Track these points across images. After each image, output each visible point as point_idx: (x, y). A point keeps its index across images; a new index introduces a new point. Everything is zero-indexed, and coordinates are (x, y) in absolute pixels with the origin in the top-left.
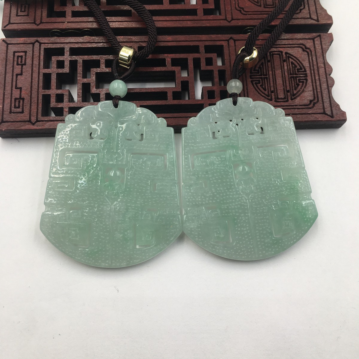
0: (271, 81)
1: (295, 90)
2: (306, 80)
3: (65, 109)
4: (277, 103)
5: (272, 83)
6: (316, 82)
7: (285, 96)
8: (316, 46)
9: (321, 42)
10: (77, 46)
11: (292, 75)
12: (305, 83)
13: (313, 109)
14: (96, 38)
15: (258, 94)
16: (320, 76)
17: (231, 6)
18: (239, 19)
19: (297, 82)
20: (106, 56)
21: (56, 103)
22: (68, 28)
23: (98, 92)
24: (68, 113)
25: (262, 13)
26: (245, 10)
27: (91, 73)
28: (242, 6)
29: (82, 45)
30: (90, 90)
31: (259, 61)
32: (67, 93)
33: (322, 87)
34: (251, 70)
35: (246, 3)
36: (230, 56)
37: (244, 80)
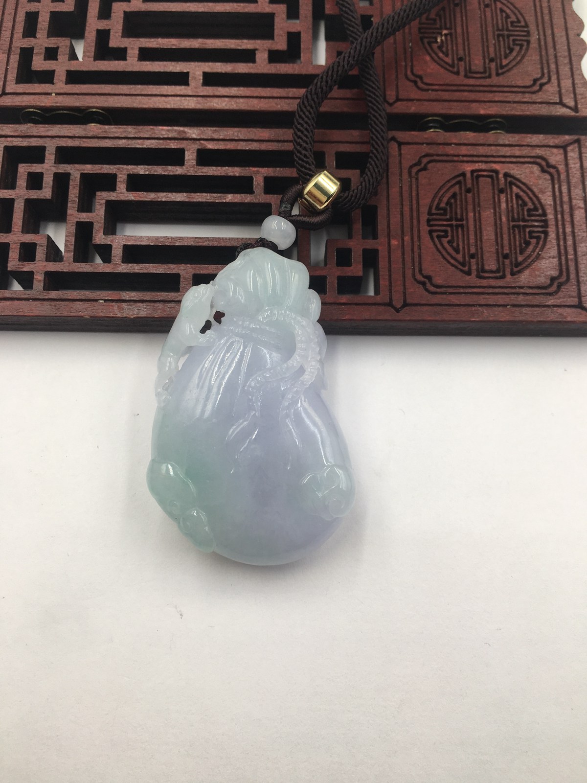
0: (470, 232)
1: (521, 253)
2: (546, 233)
3: (36, 275)
4: (482, 281)
5: (472, 237)
6: (565, 240)
7: (499, 265)
8: (571, 162)
9: (580, 154)
10: (70, 143)
12: (542, 239)
13: (557, 296)
14: (112, 129)
15: (442, 260)
16: (575, 226)
17: (397, 71)
18: (412, 100)
19: (525, 239)
20: (130, 167)
21: (20, 263)
22: (57, 106)
23: (109, 243)
24: (42, 284)
25: (459, 88)
26: (425, 80)
27: (97, 201)
28: (420, 73)
29: (82, 143)
30: (92, 237)
31: (448, 189)
32: (44, 242)
33: (577, 250)
34: (430, 208)
35: (427, 66)
36: (387, 176)
37: (416, 229)
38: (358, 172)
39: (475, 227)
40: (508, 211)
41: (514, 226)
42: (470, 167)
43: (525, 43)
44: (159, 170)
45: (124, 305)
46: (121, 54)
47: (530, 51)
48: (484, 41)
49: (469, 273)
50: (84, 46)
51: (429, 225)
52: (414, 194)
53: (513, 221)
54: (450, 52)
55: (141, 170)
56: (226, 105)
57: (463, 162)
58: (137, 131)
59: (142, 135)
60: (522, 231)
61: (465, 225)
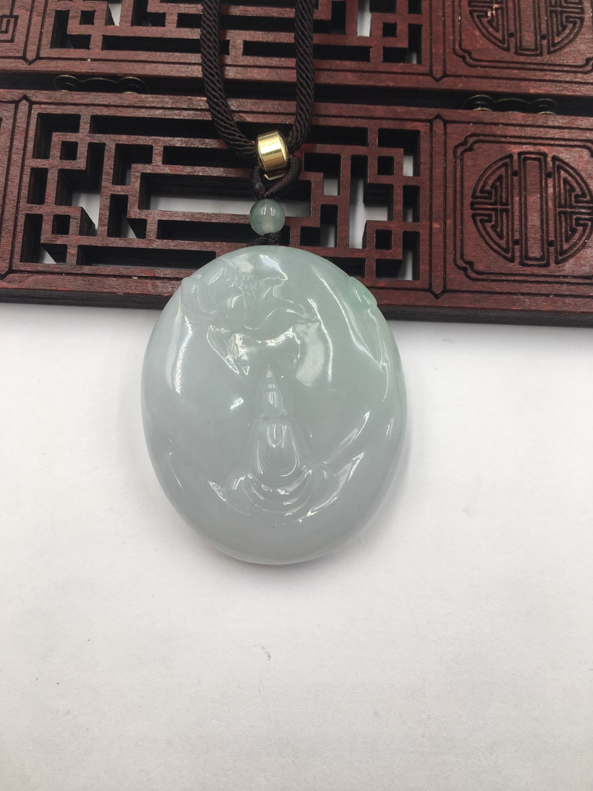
0: (515, 217)
1: (567, 241)
2: (592, 221)
3: (69, 249)
4: (525, 268)
5: (517, 222)
7: (543, 253)
10: (106, 112)
11: (562, 208)
12: (588, 227)
14: (149, 98)
15: (485, 245)
17: (445, 45)
18: (460, 76)
19: (571, 225)
20: (167, 139)
21: (54, 235)
22: (92, 73)
23: (144, 218)
24: (75, 258)
25: (509, 65)
26: (474, 56)
27: (132, 173)
28: (469, 48)
29: (117, 112)
30: (127, 210)
31: (494, 172)
32: (78, 215)
34: (475, 191)
35: (477, 41)
36: (431, 156)
37: (458, 213)
38: (402, 150)
39: (520, 212)
40: (556, 196)
41: (560, 213)
42: (517, 149)
43: (579, 21)
44: (196, 143)
45: (158, 282)
46: (159, 20)
47: (584, 30)
48: (537, 17)
49: (512, 260)
50: (122, 10)
51: (473, 209)
52: (458, 175)
53: (559, 207)
54: (500, 27)
55: (178, 142)
56: (267, 76)
57: (510, 143)
58: (174, 101)
59: (179, 105)
60: (568, 218)
61: (510, 210)
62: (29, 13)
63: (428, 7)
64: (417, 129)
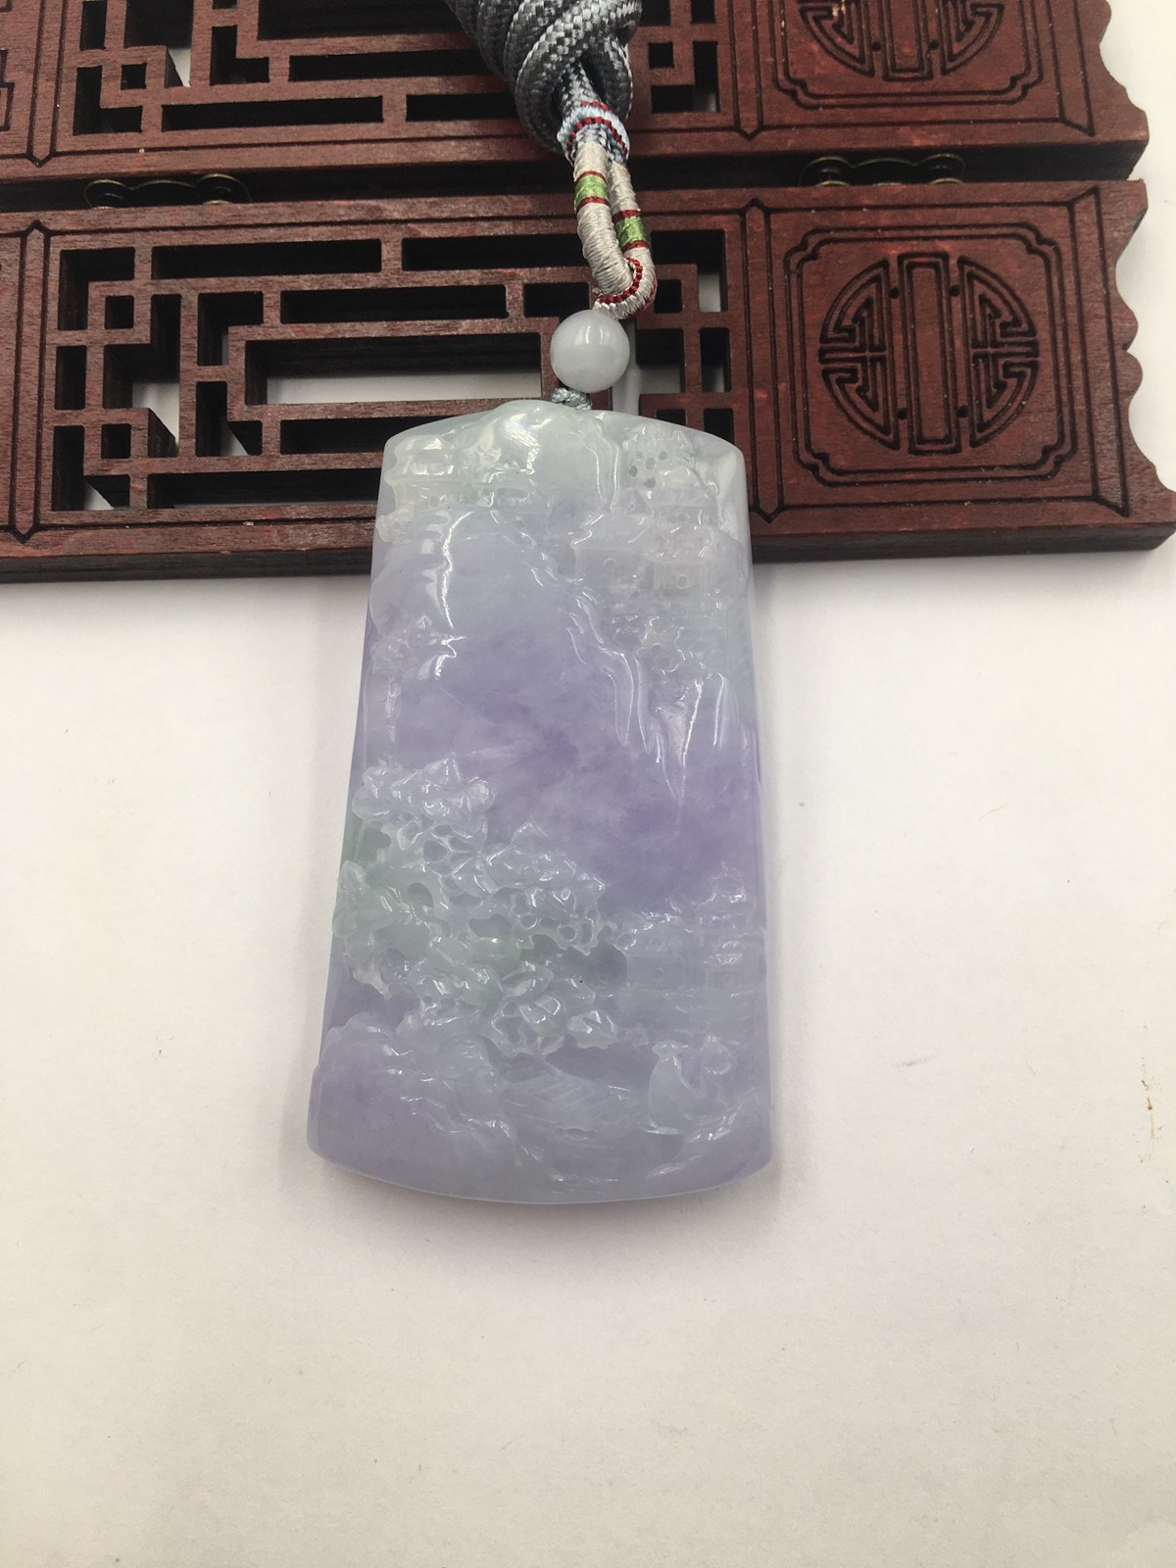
0: (897, 370)
3: (133, 482)
4: (919, 458)
5: (900, 378)
6: (1069, 375)
7: (950, 429)
8: (1081, 231)
9: (1099, 214)
10: (178, 240)
11: (979, 347)
12: (1028, 378)
13: (1052, 482)
14: (249, 209)
15: (846, 423)
16: (1089, 351)
17: (758, 75)
18: (789, 127)
19: (996, 377)
20: (285, 278)
21: (105, 461)
22: (150, 172)
23: (256, 419)
24: (145, 498)
25: (873, 100)
26: (811, 88)
27: (231, 343)
28: (800, 76)
29: (197, 237)
30: (226, 408)
31: (857, 292)
32: (144, 422)
33: (1092, 395)
34: (825, 329)
35: (816, 62)
36: (746, 274)
37: (798, 368)
38: (693, 267)
39: (906, 360)
40: (967, 328)
41: (976, 356)
42: (896, 249)
43: (995, 11)
44: (337, 282)
45: (289, 529)
46: (258, 70)
47: (1005, 25)
48: (919, 11)
49: (895, 446)
50: (192, 60)
51: (823, 361)
52: (795, 303)
53: (974, 347)
54: (855, 34)
55: (306, 282)
56: (451, 154)
57: (884, 239)
58: (294, 211)
59: (304, 219)
60: (991, 364)
61: (887, 357)
62: (32, 77)
63: (726, 10)
64: (718, 227)
